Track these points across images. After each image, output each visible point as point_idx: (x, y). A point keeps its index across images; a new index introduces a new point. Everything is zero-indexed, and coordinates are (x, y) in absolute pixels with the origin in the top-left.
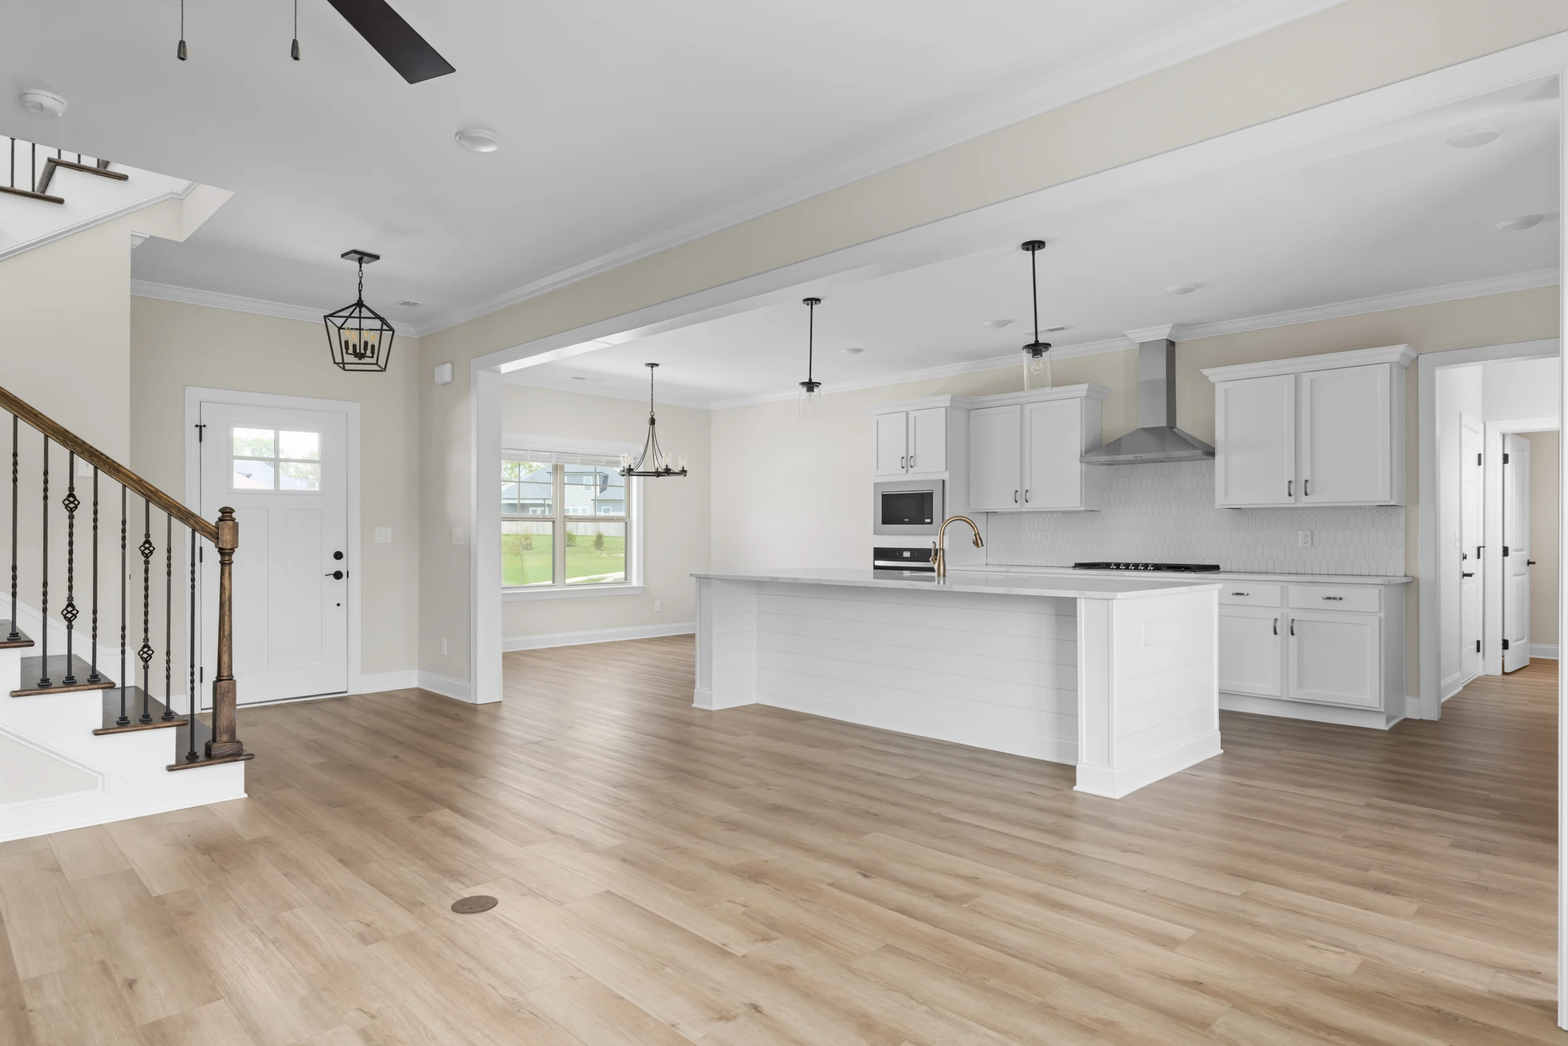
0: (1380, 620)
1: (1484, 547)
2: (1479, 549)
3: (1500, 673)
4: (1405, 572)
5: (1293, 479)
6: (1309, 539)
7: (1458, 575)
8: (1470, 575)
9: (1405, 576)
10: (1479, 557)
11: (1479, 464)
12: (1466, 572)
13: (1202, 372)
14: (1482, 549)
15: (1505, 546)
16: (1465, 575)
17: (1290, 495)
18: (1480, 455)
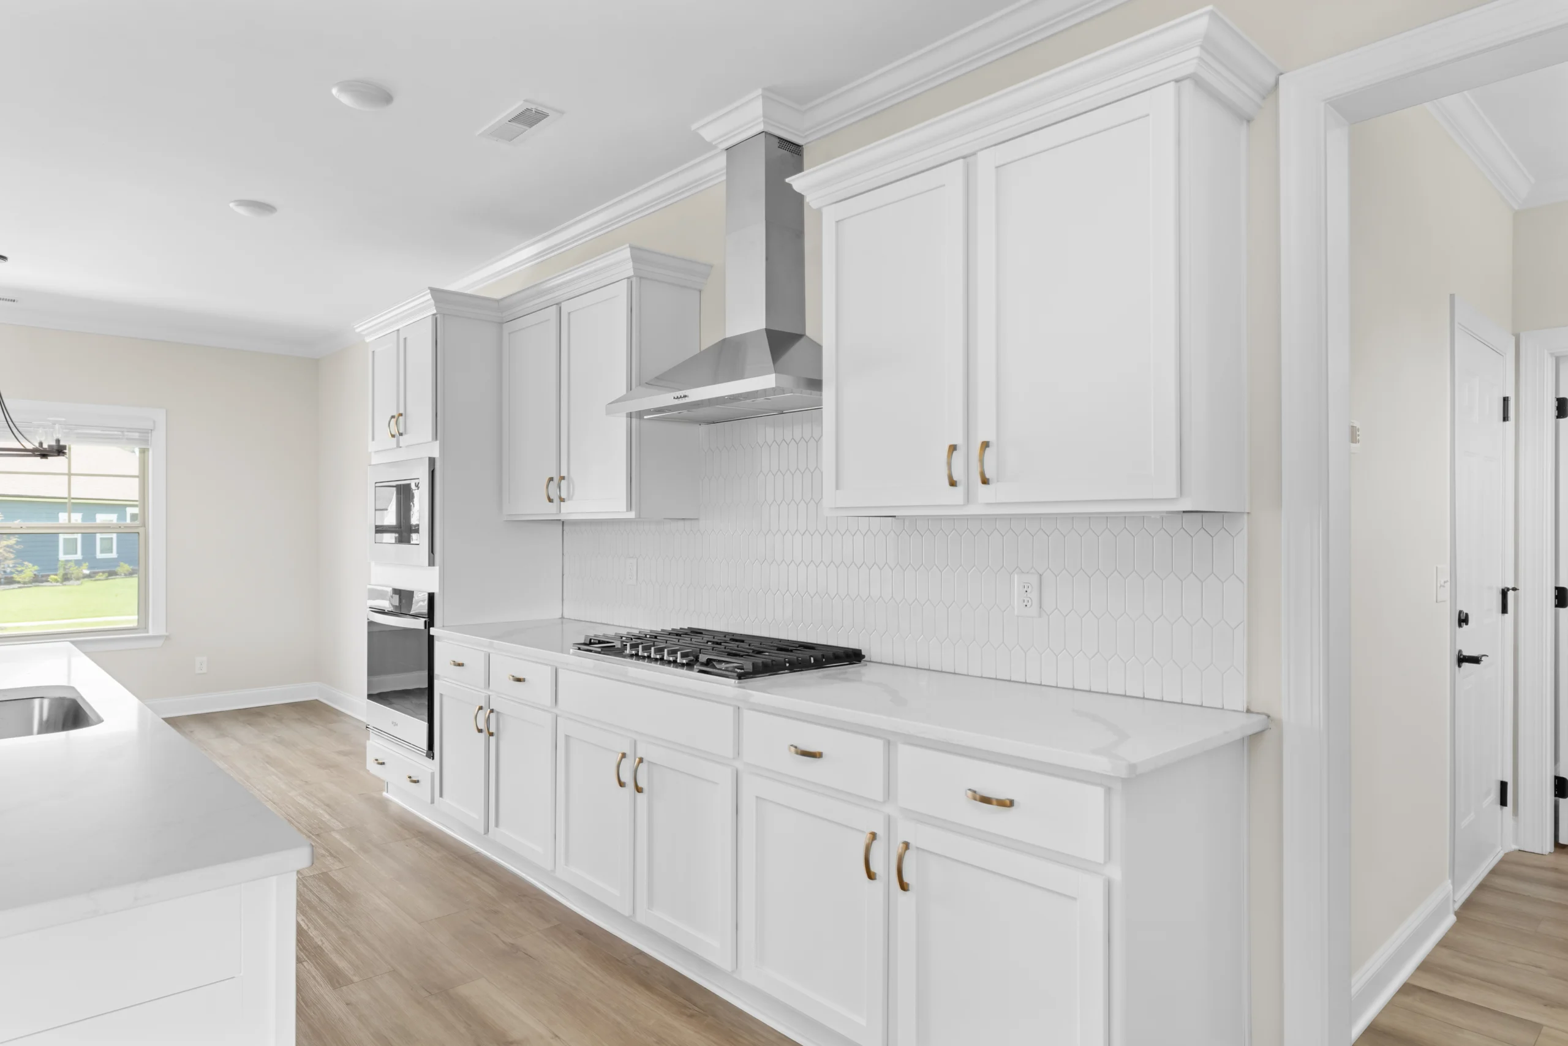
0: (1109, 885)
1: (1514, 589)
2: (1504, 593)
3: (1548, 847)
4: (1249, 703)
5: (959, 441)
6: (1034, 595)
7: (1450, 660)
8: (1475, 660)
9: (1248, 711)
10: (1504, 610)
11: (1505, 418)
12: (1466, 653)
13: (790, 186)
14: (1510, 594)
15: (1561, 585)
16: (1462, 659)
17: (953, 484)
18: (1506, 400)
